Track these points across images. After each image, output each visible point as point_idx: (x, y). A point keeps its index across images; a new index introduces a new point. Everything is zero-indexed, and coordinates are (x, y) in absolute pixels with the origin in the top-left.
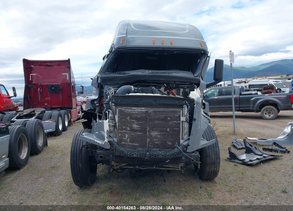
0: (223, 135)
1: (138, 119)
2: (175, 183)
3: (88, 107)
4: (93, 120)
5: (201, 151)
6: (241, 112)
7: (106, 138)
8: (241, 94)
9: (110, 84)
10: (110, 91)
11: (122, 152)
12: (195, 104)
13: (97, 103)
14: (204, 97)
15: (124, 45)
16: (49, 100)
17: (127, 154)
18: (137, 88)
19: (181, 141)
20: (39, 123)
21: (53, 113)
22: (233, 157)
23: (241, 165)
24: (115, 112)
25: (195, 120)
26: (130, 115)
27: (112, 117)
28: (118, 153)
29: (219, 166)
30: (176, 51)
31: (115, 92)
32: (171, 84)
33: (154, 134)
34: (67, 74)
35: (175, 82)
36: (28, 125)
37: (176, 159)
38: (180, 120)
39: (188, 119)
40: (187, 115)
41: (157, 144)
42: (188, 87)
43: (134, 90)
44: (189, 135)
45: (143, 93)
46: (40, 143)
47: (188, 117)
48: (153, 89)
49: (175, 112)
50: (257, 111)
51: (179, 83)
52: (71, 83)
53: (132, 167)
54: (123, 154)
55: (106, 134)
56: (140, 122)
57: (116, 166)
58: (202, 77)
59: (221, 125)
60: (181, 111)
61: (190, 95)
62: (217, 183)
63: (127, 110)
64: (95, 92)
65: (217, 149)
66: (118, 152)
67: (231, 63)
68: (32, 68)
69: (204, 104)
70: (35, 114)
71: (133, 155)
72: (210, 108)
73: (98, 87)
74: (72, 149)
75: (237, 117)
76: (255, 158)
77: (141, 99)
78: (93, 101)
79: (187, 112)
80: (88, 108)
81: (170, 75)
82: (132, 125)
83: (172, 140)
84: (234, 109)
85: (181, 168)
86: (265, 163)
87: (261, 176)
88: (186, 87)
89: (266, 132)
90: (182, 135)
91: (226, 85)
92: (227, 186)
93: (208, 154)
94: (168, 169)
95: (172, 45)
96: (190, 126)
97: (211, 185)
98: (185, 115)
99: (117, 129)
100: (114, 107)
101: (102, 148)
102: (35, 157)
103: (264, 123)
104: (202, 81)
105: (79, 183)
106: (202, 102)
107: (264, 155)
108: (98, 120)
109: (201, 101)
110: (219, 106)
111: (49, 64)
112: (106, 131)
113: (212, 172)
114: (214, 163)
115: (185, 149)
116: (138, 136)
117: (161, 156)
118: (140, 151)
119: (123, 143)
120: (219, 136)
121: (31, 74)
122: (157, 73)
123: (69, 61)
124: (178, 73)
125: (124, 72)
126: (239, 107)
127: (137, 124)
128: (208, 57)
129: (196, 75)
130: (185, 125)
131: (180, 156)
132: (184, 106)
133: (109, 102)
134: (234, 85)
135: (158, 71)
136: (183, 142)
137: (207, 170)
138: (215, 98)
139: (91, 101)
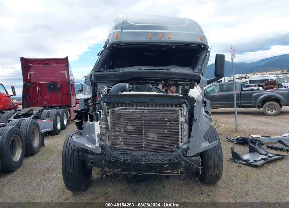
0: (224, 133)
1: (132, 120)
2: (174, 187)
3: (81, 106)
4: (84, 121)
5: (203, 154)
6: (243, 108)
7: (97, 142)
8: (242, 90)
9: (103, 81)
10: (104, 89)
11: (115, 157)
12: (195, 103)
13: (91, 103)
14: (205, 93)
15: (118, 40)
16: (47, 98)
17: (121, 159)
18: (132, 86)
19: (181, 144)
20: (34, 123)
21: (51, 112)
22: (236, 157)
23: (245, 166)
24: (107, 113)
25: (195, 121)
26: (124, 116)
27: (104, 118)
28: (111, 158)
29: (222, 169)
30: (174, 45)
31: (108, 90)
32: (169, 82)
33: (151, 136)
34: (66, 72)
35: (173, 78)
36: (23, 126)
37: (174, 165)
38: (178, 121)
39: (188, 119)
40: (186, 116)
41: (154, 148)
42: (187, 84)
43: (129, 87)
44: (189, 138)
45: (138, 91)
46: (36, 143)
47: (187, 118)
48: (150, 86)
49: (173, 112)
50: (259, 107)
51: (178, 80)
52: (69, 81)
53: (127, 173)
54: (116, 159)
55: (97, 137)
56: (135, 124)
57: (109, 172)
58: (202, 73)
59: (222, 122)
60: (180, 110)
61: (189, 92)
62: (220, 187)
63: (121, 110)
64: (89, 91)
65: (220, 150)
66: (110, 156)
67: (232, 59)
68: (30, 66)
69: (205, 102)
70: (33, 113)
71: (127, 160)
72: (211, 104)
73: (92, 85)
74: (64, 153)
75: (239, 113)
76: (260, 158)
77: (135, 98)
78: (86, 100)
79: (186, 111)
80: (81, 108)
81: (168, 71)
82: (126, 126)
83: (170, 143)
84: (236, 105)
85: (180, 174)
86: (270, 163)
87: (267, 179)
88: (186, 84)
89: (270, 129)
90: (181, 137)
91: (227, 81)
92: (231, 190)
93: (210, 157)
94: (166, 174)
95: (170, 40)
96: (190, 127)
97: (213, 189)
98: (185, 115)
99: (109, 131)
100: (106, 107)
101: (93, 153)
102: (31, 159)
103: (267, 120)
104: (202, 78)
105: (72, 189)
106: (203, 100)
107: (269, 155)
108: (89, 122)
109: (201, 100)
110: (220, 103)
111: (47, 62)
112: (97, 134)
113: (215, 175)
114: (217, 166)
115: (185, 152)
116: (133, 138)
117: (158, 161)
118: (135, 155)
119: (116, 147)
120: (221, 134)
121: (29, 73)
122: (154, 69)
123: (67, 59)
124: (177, 69)
125: (119, 69)
126: (241, 103)
127: (132, 126)
128: (209, 51)
129: (196, 71)
130: (185, 126)
131: (179, 160)
132: (183, 105)
133: (100, 101)
134: (235, 81)
135: (156, 67)
136: (183, 146)
137: (210, 173)
138: (216, 94)
139: (85, 100)
